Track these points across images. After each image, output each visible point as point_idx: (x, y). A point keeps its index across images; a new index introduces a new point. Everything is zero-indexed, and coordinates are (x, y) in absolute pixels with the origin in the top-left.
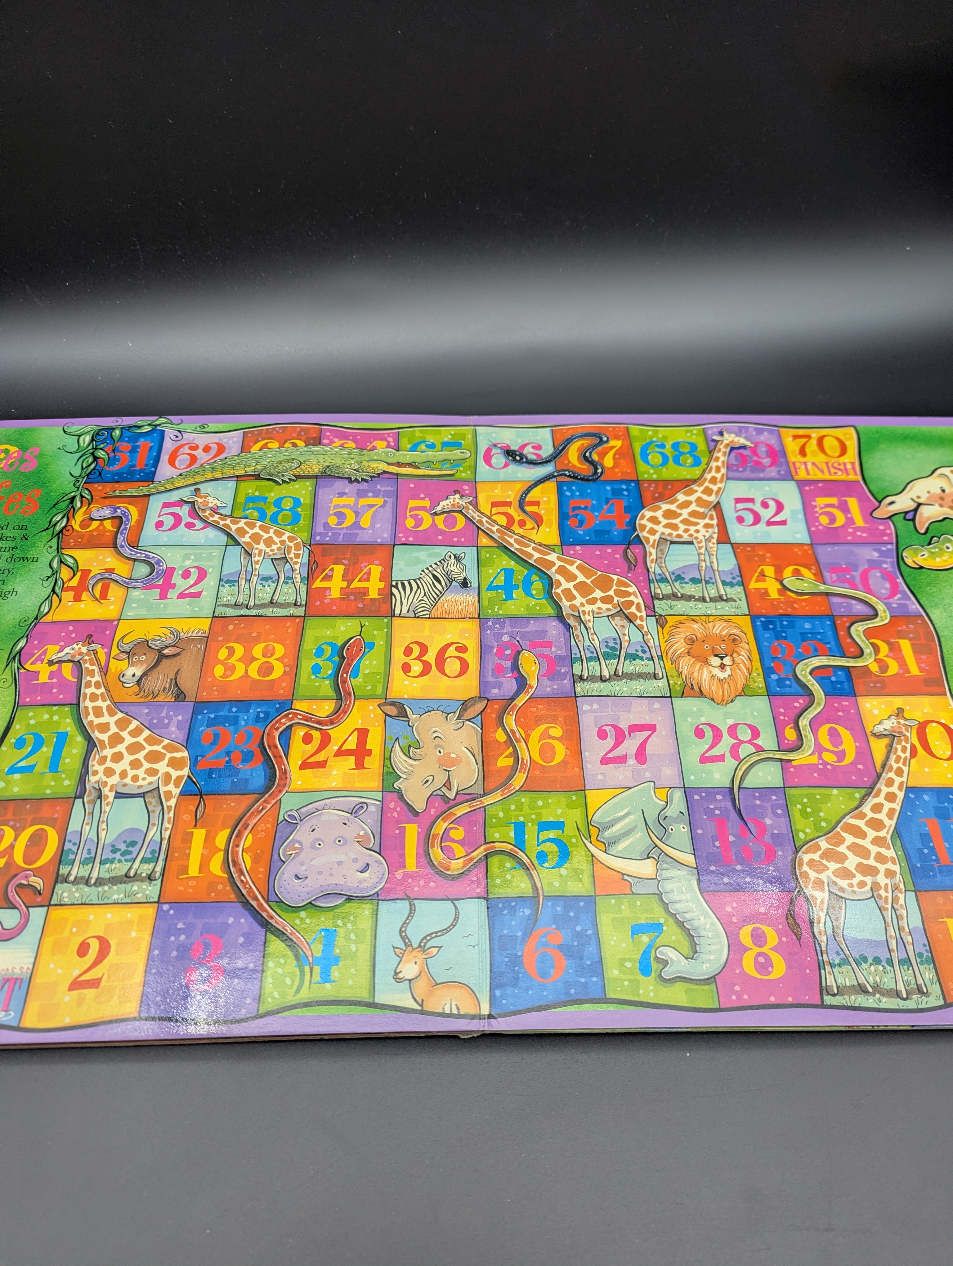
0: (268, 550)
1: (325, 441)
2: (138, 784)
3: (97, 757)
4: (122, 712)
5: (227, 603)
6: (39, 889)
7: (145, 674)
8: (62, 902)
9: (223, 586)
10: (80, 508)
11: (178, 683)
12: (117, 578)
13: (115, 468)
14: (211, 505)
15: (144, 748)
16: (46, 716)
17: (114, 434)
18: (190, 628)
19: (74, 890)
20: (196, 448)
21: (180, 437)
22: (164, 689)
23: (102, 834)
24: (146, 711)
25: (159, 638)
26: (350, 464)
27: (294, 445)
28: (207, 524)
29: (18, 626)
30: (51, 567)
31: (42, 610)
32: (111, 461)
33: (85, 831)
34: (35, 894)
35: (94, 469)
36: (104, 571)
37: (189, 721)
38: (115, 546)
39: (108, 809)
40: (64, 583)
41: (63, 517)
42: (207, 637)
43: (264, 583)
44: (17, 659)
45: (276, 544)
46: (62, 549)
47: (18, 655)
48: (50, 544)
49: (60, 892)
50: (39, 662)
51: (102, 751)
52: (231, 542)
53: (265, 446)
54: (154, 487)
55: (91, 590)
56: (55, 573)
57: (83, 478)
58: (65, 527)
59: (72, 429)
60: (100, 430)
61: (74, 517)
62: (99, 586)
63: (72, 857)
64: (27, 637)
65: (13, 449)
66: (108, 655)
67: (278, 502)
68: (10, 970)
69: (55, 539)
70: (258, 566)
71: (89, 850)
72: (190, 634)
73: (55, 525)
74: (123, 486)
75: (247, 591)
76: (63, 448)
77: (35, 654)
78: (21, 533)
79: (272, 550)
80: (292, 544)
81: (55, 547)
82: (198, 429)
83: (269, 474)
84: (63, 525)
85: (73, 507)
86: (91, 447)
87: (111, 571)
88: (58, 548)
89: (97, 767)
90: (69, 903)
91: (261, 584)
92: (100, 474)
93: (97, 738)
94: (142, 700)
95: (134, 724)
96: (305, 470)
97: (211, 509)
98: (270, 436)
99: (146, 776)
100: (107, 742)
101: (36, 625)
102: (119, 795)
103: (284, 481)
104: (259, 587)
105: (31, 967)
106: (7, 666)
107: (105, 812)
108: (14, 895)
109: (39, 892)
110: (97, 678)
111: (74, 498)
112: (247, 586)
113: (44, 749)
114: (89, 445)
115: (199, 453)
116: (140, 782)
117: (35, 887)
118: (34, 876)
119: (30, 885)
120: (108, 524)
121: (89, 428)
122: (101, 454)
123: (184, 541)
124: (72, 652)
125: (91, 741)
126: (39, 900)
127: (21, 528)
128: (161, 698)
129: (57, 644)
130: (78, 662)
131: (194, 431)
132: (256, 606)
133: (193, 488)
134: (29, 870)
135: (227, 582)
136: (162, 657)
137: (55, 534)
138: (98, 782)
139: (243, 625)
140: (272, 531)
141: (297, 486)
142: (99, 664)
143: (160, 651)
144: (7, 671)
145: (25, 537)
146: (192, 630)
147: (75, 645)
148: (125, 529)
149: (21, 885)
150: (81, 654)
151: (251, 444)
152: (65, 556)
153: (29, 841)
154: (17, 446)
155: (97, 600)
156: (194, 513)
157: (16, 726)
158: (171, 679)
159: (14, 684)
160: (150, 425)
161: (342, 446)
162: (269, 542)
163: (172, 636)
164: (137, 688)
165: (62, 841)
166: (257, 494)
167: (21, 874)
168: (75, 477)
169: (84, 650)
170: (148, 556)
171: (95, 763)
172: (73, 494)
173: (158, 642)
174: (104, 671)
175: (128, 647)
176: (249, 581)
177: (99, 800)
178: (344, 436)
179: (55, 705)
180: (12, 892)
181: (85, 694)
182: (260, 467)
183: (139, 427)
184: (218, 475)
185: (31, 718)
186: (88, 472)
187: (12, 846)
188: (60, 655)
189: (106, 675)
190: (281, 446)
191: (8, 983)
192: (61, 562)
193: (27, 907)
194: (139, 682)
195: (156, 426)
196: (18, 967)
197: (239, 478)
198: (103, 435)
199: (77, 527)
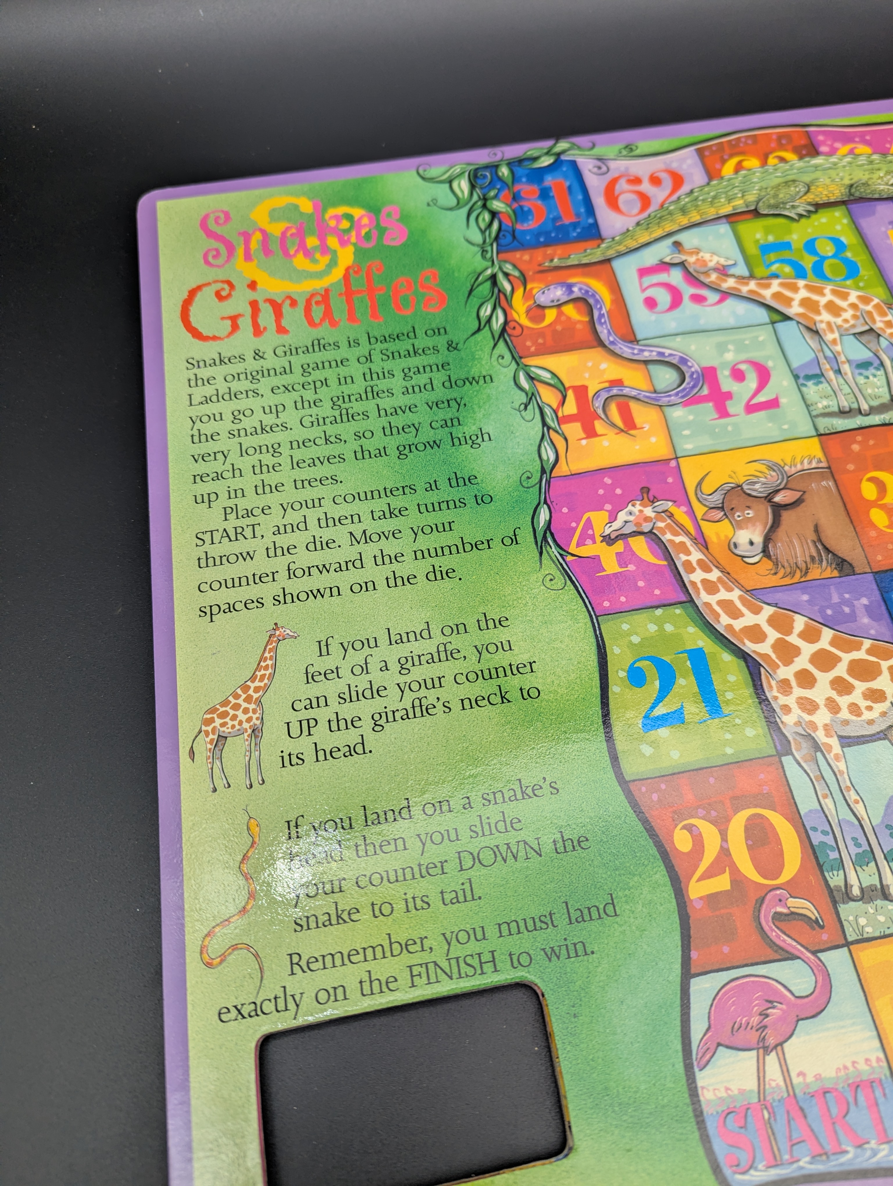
0: (839, 321)
1: (824, 149)
2: (864, 717)
3: (773, 683)
4: (769, 604)
5: (827, 411)
6: (814, 918)
7: (767, 540)
8: (865, 936)
9: (804, 385)
10: (513, 291)
11: (828, 546)
12: (634, 393)
13: (530, 225)
14: (711, 264)
15: (839, 659)
16: (653, 628)
17: (500, 174)
18: (794, 459)
19: (872, 911)
20: (637, 181)
21: (604, 169)
22: (812, 558)
23: (860, 809)
24: (805, 597)
25: (756, 480)
26: (881, 178)
27: (782, 160)
28: (725, 295)
29: (521, 488)
30: (521, 388)
31: (544, 457)
32: (520, 214)
33: (829, 809)
34: (813, 929)
35: (500, 229)
36: (607, 385)
37: (882, 603)
38: (601, 344)
39: (841, 766)
40: (555, 412)
41: (494, 309)
42: (829, 468)
43: (865, 373)
44: (550, 540)
45: (845, 310)
46: (521, 358)
47: (548, 534)
48: (497, 352)
49: (851, 918)
50: (588, 541)
51: (775, 673)
52: (776, 317)
53: (739, 168)
54: (608, 248)
55: (603, 416)
56: (532, 397)
57: (492, 245)
58: (506, 323)
59: (434, 172)
60: (476, 170)
61: (511, 306)
62: (613, 410)
63: (833, 855)
64: (545, 502)
65: (357, 212)
66: (691, 513)
67: (810, 246)
68: (851, 1069)
69: (501, 344)
70: (838, 348)
71: (854, 839)
72: (799, 467)
73: (489, 321)
74: (559, 250)
75: (847, 390)
76: (433, 202)
77: (575, 529)
78: (441, 341)
79: (846, 321)
80: (869, 308)
81: (508, 356)
82: (624, 153)
83: (770, 206)
84: (501, 319)
85: (499, 291)
86: (475, 197)
87: (618, 383)
88: (513, 357)
89: (783, 700)
90: (877, 934)
91: (861, 374)
92: (514, 237)
93: (754, 652)
94: (787, 581)
95: (800, 623)
96: (821, 194)
97: (716, 269)
98: (736, 149)
99: (869, 703)
100: (773, 656)
101: (548, 482)
102: (847, 741)
103: (801, 216)
104: (861, 380)
105: (881, 1055)
106: (541, 553)
107: (840, 771)
108: (778, 936)
109: (816, 921)
110: (696, 556)
111: (493, 278)
112: (841, 381)
113: (681, 681)
114: (471, 194)
115: (646, 187)
116: (867, 715)
117: (805, 916)
118: (791, 897)
119: (793, 913)
120: (570, 310)
121: (457, 169)
122: (497, 205)
123: (703, 323)
124: (631, 518)
125: (749, 659)
126: (825, 937)
127: (437, 332)
128: (815, 573)
129: (601, 509)
130: (651, 532)
131: (619, 156)
132: (873, 410)
133: (669, 241)
134: (778, 888)
135: (808, 377)
136: (778, 509)
137: (497, 337)
138: (798, 723)
139: (871, 442)
140: (827, 291)
141: (824, 220)
142: (687, 533)
143: (769, 498)
144: (544, 561)
145: (451, 346)
146: (798, 460)
147: (630, 507)
148: (601, 316)
149: (778, 917)
150: (647, 519)
151: (718, 166)
152: (533, 369)
153: (747, 838)
154: (363, 207)
155: (622, 431)
156: (691, 278)
157: (614, 651)
158: (814, 542)
159: (569, 582)
160: (548, 153)
161: (851, 152)
162: (833, 309)
163: (774, 474)
164: (768, 564)
165: (802, 830)
166: (771, 239)
167: (769, 897)
168: (478, 245)
169: (649, 512)
170: (661, 354)
171: (775, 693)
172: (489, 272)
173: (757, 486)
174: (702, 542)
175: (717, 499)
176: (838, 372)
177: (819, 754)
178: (847, 139)
179: (657, 607)
180: (773, 930)
181: (693, 584)
182: (751, 197)
183: (535, 159)
184: (696, 218)
185: (629, 634)
186: (494, 234)
187: (725, 852)
188: (616, 525)
189: (707, 549)
190: (764, 163)
191: (859, 1090)
192: (532, 379)
193: (814, 953)
194: (765, 551)
195: (558, 155)
196: (861, 1061)
197: (732, 218)
198: (485, 177)
199: (524, 321)
